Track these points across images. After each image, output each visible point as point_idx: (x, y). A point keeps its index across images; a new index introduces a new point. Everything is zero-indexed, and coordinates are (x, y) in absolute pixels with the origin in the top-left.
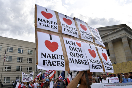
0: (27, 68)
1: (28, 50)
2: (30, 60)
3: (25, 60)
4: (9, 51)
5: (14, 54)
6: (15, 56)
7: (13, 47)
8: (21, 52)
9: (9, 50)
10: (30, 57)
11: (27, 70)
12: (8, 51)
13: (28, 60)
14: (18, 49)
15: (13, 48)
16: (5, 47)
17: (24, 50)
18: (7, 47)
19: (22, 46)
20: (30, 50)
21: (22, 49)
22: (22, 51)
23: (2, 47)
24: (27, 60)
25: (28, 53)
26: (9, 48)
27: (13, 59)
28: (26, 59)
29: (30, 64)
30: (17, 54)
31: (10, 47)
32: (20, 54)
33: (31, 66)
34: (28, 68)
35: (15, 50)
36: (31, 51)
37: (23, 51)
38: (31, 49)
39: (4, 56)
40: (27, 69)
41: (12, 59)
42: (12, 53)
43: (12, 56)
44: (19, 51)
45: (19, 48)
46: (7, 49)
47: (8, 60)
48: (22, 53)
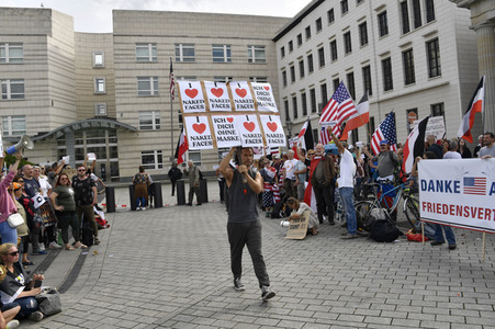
1: (250, 46)
4: (182, 60)
5: (200, 66)
7: (193, 45)
8: (226, 57)
9: (181, 57)
10: (257, 72)
12: (178, 59)
14: (211, 48)
15: (196, 48)
16: (168, 47)
17: (232, 48)
18: (174, 47)
19: (223, 34)
20: (256, 46)
21: (225, 48)
22: (229, 54)
23: (159, 47)
25: (250, 60)
26: (181, 47)
30: (210, 66)
31: (184, 45)
32: (222, 66)
35: (202, 53)
36: (260, 50)
37: (232, 54)
38: (260, 43)
39: (168, 80)
42: (193, 66)
44: (215, 54)
45: (214, 45)
46: (174, 53)
48: (229, 60)
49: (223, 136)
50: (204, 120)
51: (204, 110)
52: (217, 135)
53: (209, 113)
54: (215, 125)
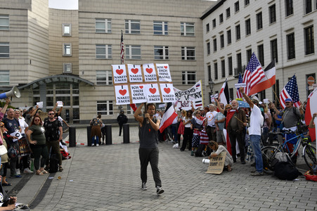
0: (181, 74)
1: (182, 23)
2: (188, 52)
3: (175, 52)
4: (130, 32)
5: (144, 37)
6: (147, 43)
7: (139, 21)
8: (163, 31)
9: (130, 30)
10: (188, 42)
11: (184, 79)
12: (127, 32)
13: (183, 51)
14: (153, 23)
15: (141, 23)
16: (120, 22)
17: (169, 24)
18: (124, 22)
19: (162, 13)
20: (187, 23)
21: (163, 24)
22: (166, 29)
23: (113, 22)
24: (181, 53)
25: (182, 34)
26: (130, 22)
27: (144, 52)
28: (177, 49)
29: (189, 63)
30: (151, 38)
31: (132, 20)
32: (160, 38)
33: (192, 69)
34: (186, 74)
35: (145, 27)
36: (191, 26)
37: (169, 28)
38: (190, 20)
39: (119, 48)
40: (184, 76)
41: (142, 52)
42: (138, 37)
43: (139, 46)
44: (155, 28)
45: (155, 21)
46: (124, 26)
47: (130, 55)
48: (166, 33)
49: (136, 97)
50: (126, 87)
51: (126, 82)
52: (133, 96)
53: (129, 83)
54: (132, 90)
